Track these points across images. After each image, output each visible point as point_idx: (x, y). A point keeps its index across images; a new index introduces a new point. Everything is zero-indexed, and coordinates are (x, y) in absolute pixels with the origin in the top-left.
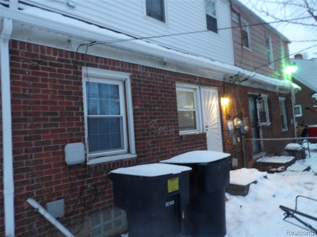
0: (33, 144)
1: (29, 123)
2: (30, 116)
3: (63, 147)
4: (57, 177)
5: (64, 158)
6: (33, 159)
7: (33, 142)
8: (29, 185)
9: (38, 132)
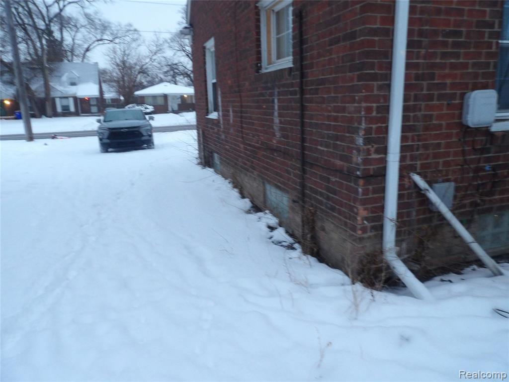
0: (425, 88)
1: (424, 50)
2: (426, 38)
3: (462, 96)
4: (448, 145)
5: (460, 116)
6: (423, 113)
7: (425, 83)
8: (413, 153)
9: (433, 66)
